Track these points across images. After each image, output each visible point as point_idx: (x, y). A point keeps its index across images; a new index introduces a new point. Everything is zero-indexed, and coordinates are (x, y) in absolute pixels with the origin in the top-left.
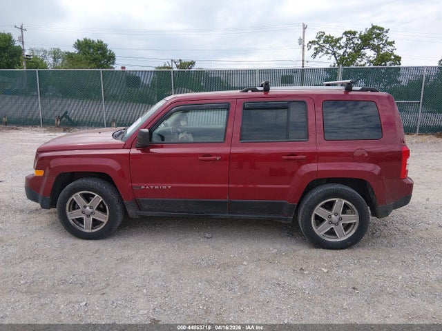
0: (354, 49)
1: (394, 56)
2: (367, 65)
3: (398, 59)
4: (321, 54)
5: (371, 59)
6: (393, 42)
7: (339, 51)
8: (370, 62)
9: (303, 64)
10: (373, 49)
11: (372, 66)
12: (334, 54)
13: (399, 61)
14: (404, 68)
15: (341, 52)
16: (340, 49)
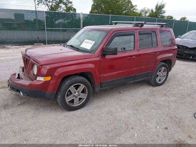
0: (56, 3)
1: (74, 8)
2: (63, 12)
3: (75, 10)
4: (41, 4)
5: (64, 9)
6: (72, 2)
7: (49, 4)
8: (64, 10)
9: (36, 9)
10: (64, 4)
11: (65, 12)
12: (47, 5)
13: (75, 11)
14: (78, 14)
15: (50, 4)
16: (50, 3)
